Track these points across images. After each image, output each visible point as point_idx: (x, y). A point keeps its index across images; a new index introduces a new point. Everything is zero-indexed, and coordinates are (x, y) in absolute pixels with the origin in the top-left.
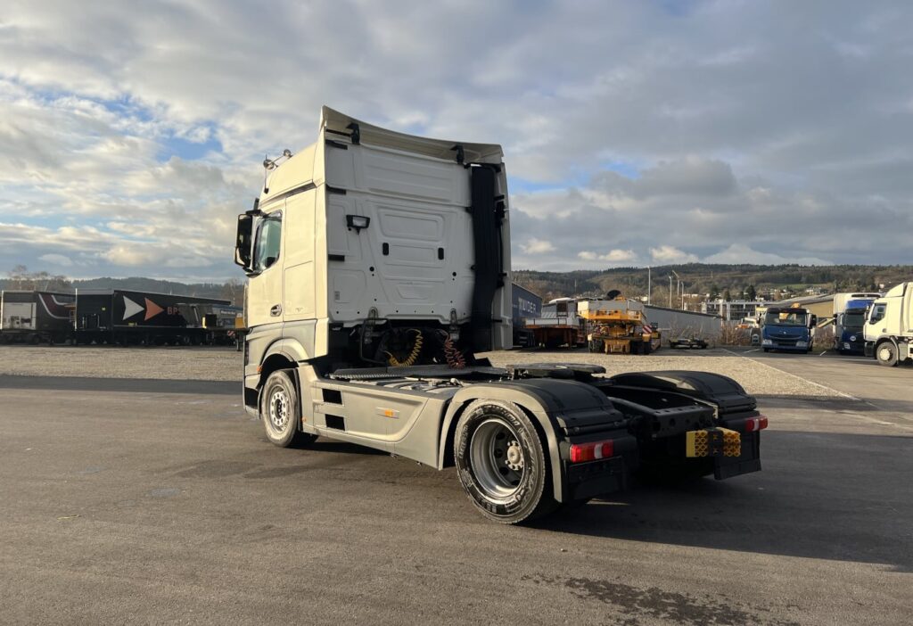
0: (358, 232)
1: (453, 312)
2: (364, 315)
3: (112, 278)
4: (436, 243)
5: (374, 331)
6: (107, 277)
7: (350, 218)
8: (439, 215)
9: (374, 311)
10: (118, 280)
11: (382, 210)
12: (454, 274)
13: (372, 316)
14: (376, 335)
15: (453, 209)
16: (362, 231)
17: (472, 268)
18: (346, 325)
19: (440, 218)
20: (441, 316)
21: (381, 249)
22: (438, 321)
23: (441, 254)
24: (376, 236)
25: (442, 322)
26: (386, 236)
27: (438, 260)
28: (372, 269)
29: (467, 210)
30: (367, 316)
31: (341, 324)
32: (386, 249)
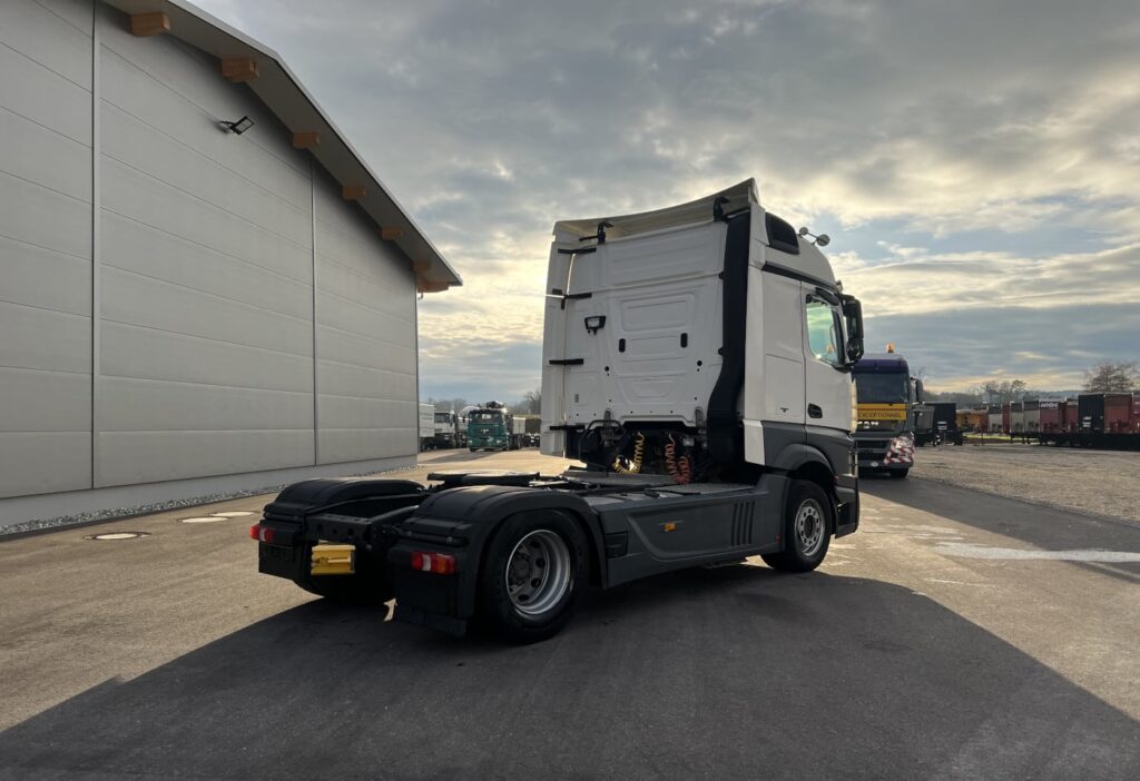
0: (595, 332)
1: (698, 412)
2: (601, 416)
4: (679, 329)
5: (612, 433)
7: (586, 320)
8: (691, 292)
9: (608, 413)
11: (625, 304)
12: (700, 363)
13: (607, 418)
15: (707, 281)
16: (599, 331)
17: (721, 352)
19: (692, 297)
20: (683, 417)
21: (617, 346)
22: (680, 423)
23: (684, 340)
24: (613, 331)
25: (687, 424)
26: (627, 330)
27: (681, 349)
28: (607, 369)
29: (721, 276)
30: (602, 418)
31: (582, 426)
32: (622, 346)
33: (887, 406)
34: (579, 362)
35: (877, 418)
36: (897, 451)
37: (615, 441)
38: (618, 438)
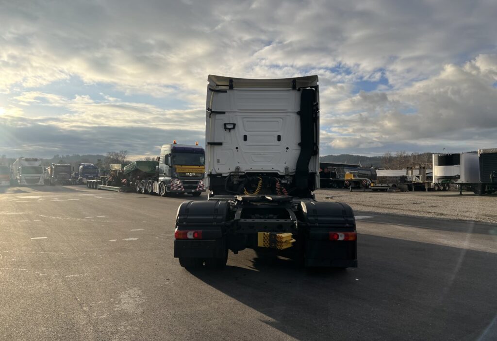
0: (230, 131)
1: (286, 169)
2: (233, 170)
3: (333, 155)
4: (276, 133)
5: (239, 178)
6: (331, 155)
7: (225, 125)
8: (281, 118)
9: (237, 168)
10: (336, 156)
11: (244, 119)
12: (287, 148)
13: (237, 171)
14: (240, 180)
15: (289, 114)
16: (232, 131)
17: (300, 144)
18: (224, 175)
19: (281, 120)
20: (278, 171)
21: (242, 138)
22: (277, 173)
23: (279, 138)
24: (240, 131)
25: (280, 174)
26: (246, 131)
27: (277, 142)
28: (237, 148)
29: (298, 113)
30: (234, 171)
31: (221, 174)
32: (245, 138)
33: (198, 167)
34: (220, 144)
35: (195, 172)
36: (201, 185)
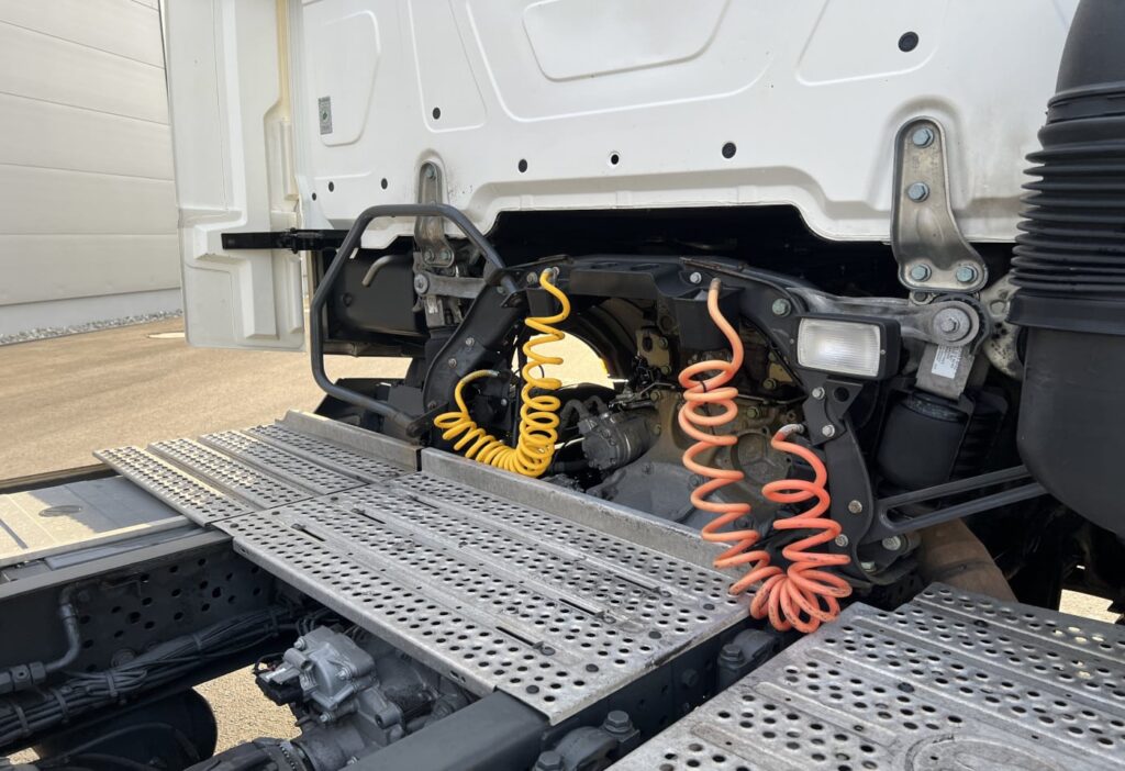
37: (465, 304)
38: (472, 292)
